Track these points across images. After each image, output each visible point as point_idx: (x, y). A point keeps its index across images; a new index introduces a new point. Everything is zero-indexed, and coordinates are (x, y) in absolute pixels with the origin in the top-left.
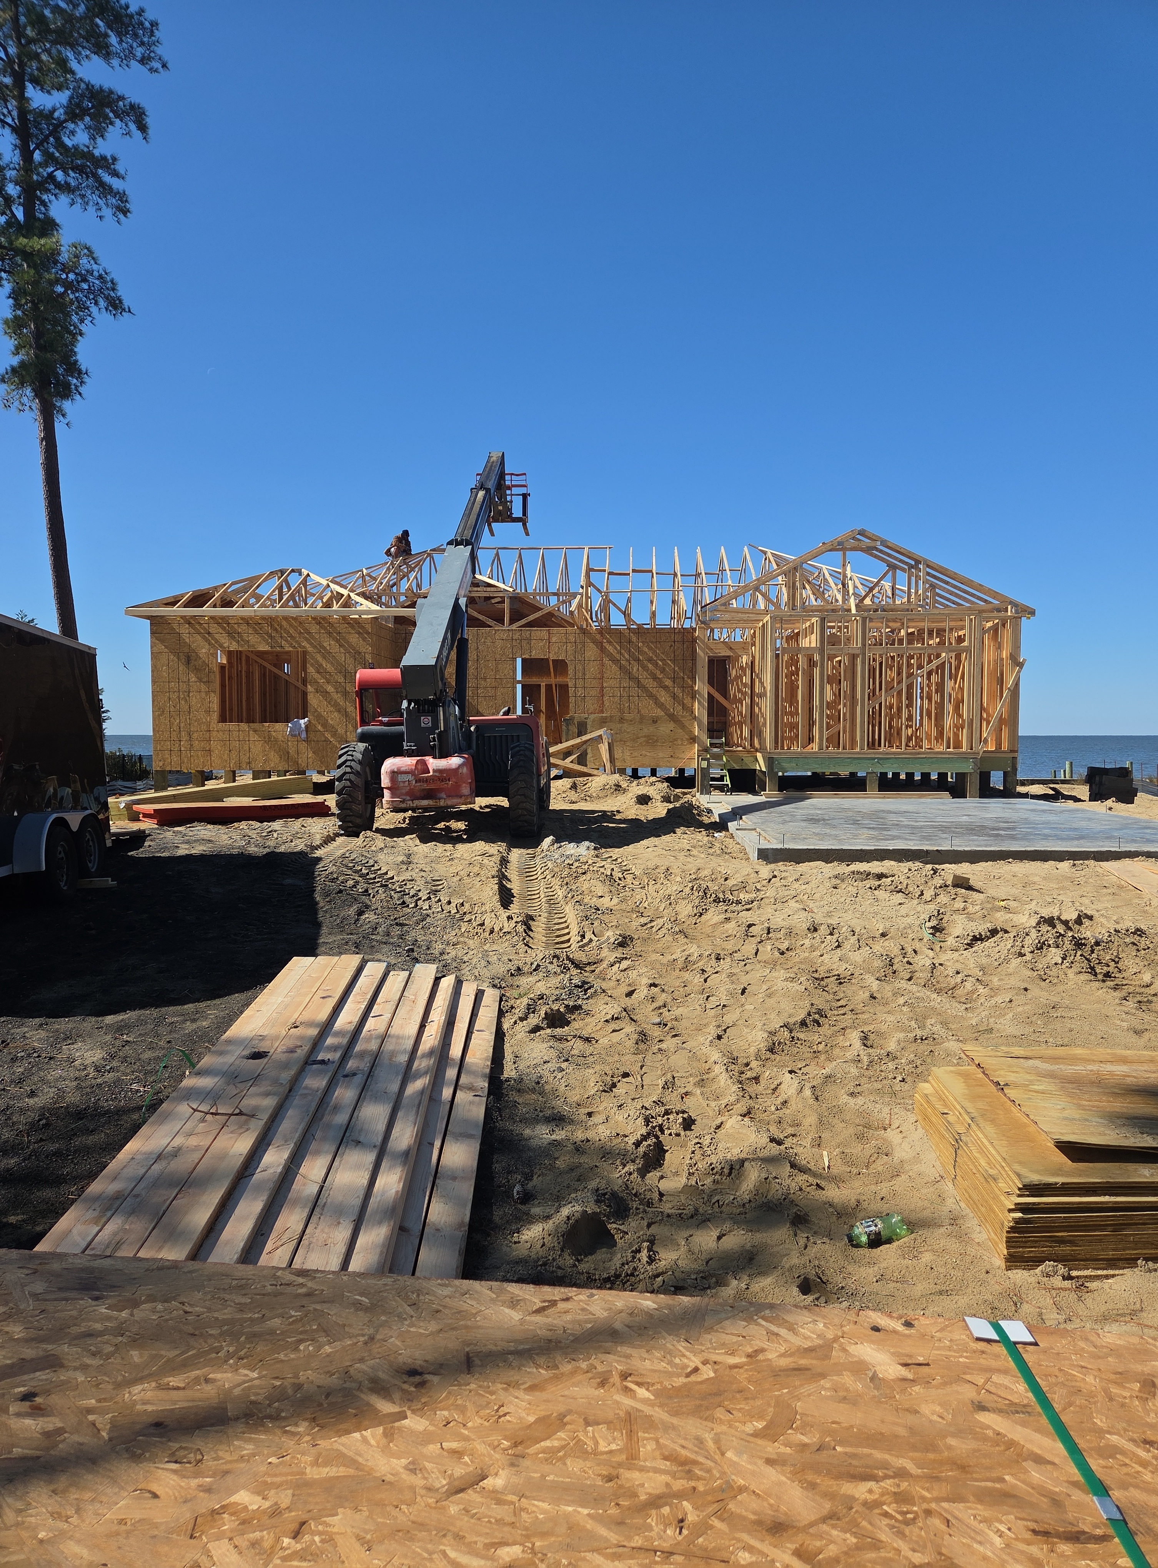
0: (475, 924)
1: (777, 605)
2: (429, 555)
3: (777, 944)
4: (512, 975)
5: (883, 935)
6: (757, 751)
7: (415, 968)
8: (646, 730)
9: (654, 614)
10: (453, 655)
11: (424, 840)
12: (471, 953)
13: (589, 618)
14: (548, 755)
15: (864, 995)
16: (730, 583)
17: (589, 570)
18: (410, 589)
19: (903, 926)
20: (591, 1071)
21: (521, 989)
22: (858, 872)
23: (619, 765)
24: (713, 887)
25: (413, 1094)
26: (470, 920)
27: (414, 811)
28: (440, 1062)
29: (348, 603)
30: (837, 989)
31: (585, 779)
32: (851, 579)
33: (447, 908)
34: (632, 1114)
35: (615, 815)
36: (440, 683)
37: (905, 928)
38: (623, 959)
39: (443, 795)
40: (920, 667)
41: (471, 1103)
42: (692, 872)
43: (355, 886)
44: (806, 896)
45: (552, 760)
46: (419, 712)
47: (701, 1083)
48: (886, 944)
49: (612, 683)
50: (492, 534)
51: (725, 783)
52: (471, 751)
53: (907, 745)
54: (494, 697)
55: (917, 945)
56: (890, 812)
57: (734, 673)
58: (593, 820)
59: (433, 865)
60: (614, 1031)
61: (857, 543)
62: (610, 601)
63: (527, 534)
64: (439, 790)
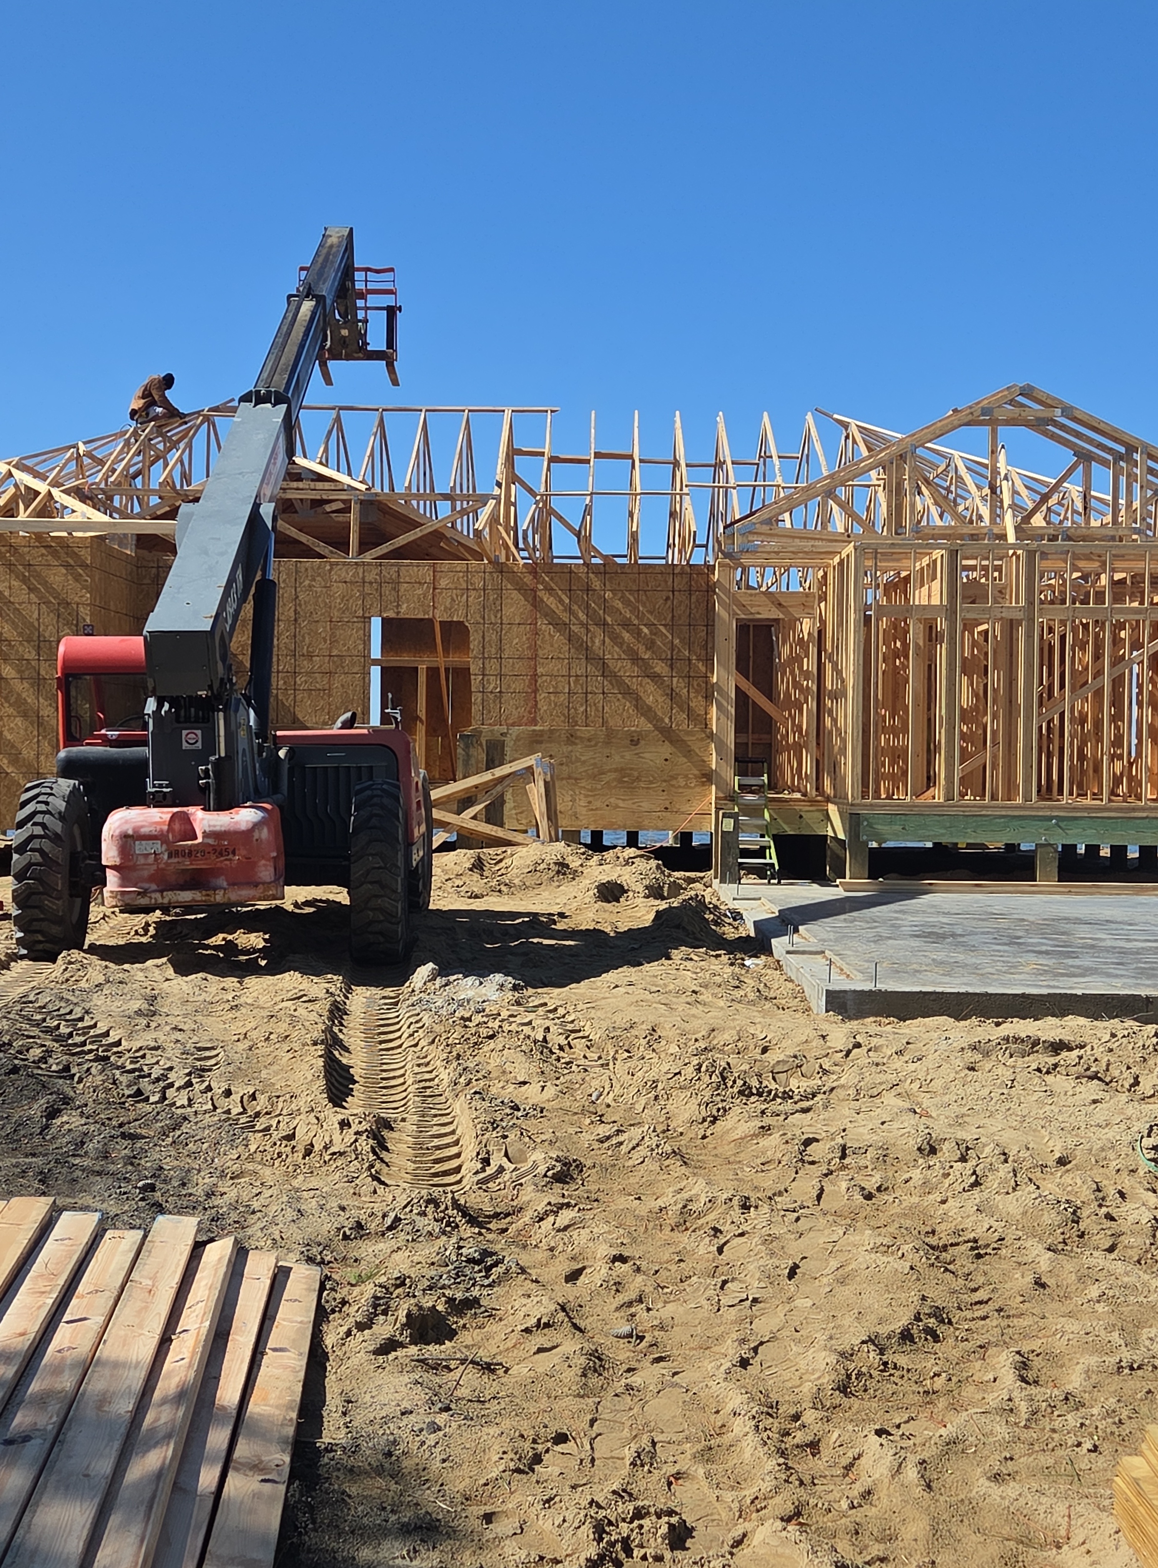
0: (277, 1136)
1: (869, 525)
2: (207, 419)
3: (860, 1179)
4: (346, 1237)
5: (1062, 1161)
6: (828, 800)
7: (156, 1225)
8: (617, 758)
9: (634, 537)
10: (248, 609)
11: (183, 968)
12: (267, 1193)
13: (510, 543)
14: (429, 805)
15: (1023, 1280)
16: (779, 480)
17: (513, 453)
18: (168, 483)
19: (1100, 1144)
20: (494, 1431)
21: (363, 1264)
22: (1016, 1039)
23: (565, 823)
24: (740, 1065)
25: (141, 1479)
26: (267, 1129)
27: (165, 910)
28: (196, 1414)
29: (48, 509)
30: (972, 1267)
31: (500, 850)
32: (1006, 478)
33: (223, 1103)
34: (570, 1517)
35: (555, 923)
36: (220, 665)
37: (1103, 1149)
38: (561, 1206)
39: (222, 882)
40: (1136, 645)
41: (257, 1495)
42: (699, 1036)
43: (43, 1060)
44: (916, 1085)
45: (436, 814)
46: (178, 721)
47: (707, 1454)
48: (1068, 1179)
49: (554, 667)
50: (328, 381)
51: (768, 861)
52: (279, 796)
53: (1113, 793)
54: (328, 691)
55: (1127, 1182)
56: (1078, 921)
57: (785, 651)
58: (512, 931)
59: (199, 1018)
60: (540, 1350)
61: (1017, 410)
62: (552, 512)
63: (395, 382)
64: (214, 872)
